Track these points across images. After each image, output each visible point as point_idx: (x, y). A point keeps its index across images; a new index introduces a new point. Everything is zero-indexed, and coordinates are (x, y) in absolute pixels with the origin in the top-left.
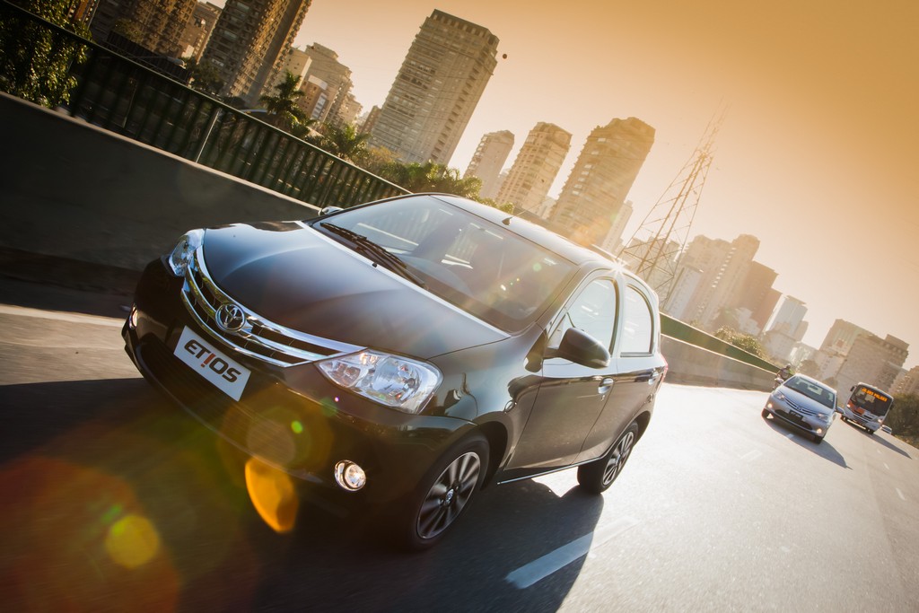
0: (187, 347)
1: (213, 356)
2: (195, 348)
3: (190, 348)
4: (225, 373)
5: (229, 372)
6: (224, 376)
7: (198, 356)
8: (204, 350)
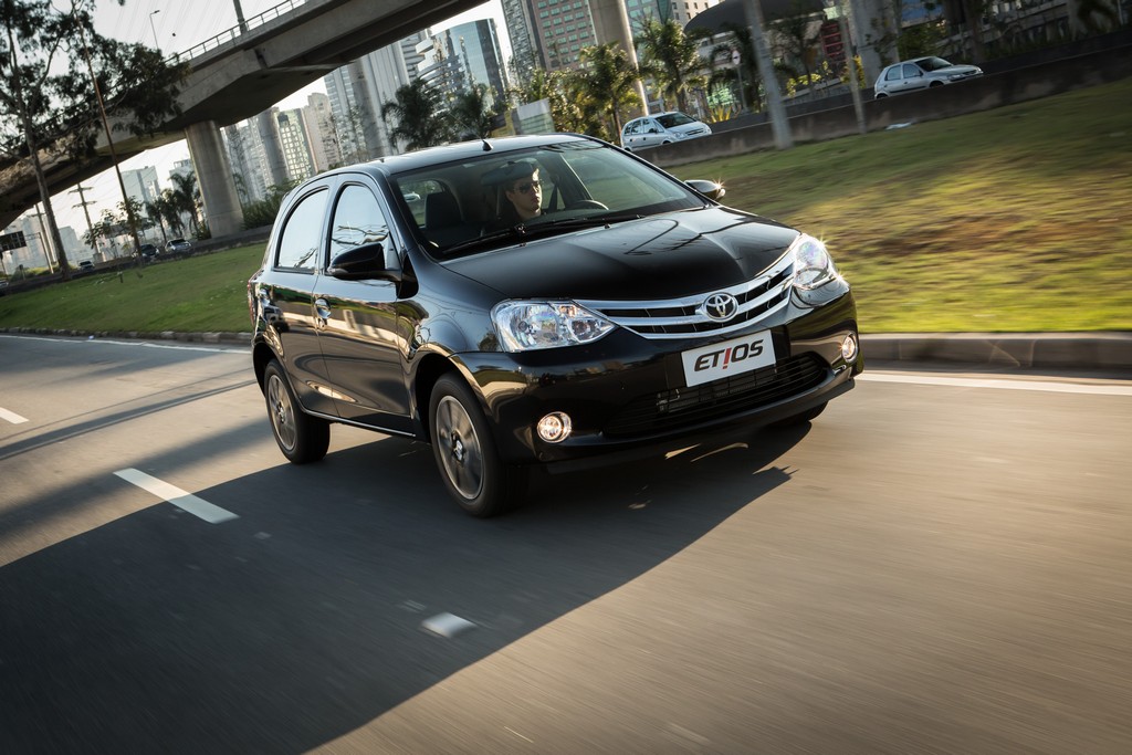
0: (697, 368)
1: (729, 350)
2: (707, 361)
3: (701, 366)
4: (750, 352)
5: (753, 349)
6: (751, 356)
7: (715, 364)
8: (716, 354)
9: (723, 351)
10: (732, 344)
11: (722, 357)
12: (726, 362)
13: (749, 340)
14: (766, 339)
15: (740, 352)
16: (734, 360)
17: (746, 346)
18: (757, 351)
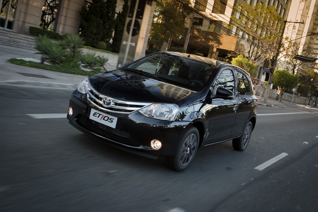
9: (102, 115)
10: (105, 115)
11: (101, 116)
12: (101, 118)
13: (110, 117)
14: (115, 120)
15: (106, 118)
16: (104, 119)
17: (109, 118)
18: (111, 121)
